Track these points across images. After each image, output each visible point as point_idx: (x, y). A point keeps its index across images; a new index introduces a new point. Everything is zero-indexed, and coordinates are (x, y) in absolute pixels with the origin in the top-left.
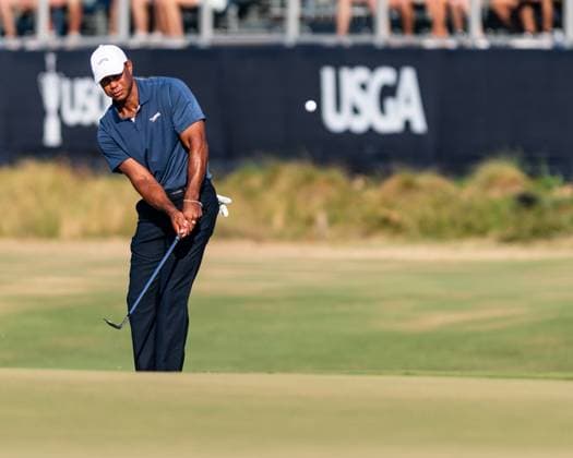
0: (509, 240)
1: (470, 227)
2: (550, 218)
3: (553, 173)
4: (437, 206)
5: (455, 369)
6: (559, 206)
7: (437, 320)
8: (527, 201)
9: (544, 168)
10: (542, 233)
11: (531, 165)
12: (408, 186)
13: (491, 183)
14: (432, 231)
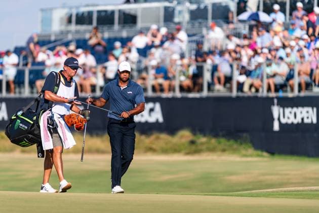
0: (188, 154)
1: (176, 150)
2: (200, 147)
3: (201, 134)
4: (166, 144)
5: (172, 192)
6: (202, 144)
7: (166, 178)
8: (193, 142)
9: (198, 133)
10: (197, 152)
11: (194, 131)
12: (158, 138)
13: (182, 137)
14: (165, 151)
